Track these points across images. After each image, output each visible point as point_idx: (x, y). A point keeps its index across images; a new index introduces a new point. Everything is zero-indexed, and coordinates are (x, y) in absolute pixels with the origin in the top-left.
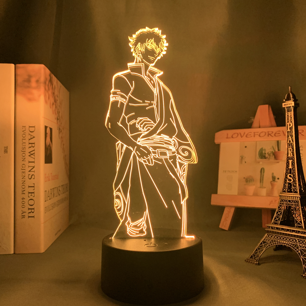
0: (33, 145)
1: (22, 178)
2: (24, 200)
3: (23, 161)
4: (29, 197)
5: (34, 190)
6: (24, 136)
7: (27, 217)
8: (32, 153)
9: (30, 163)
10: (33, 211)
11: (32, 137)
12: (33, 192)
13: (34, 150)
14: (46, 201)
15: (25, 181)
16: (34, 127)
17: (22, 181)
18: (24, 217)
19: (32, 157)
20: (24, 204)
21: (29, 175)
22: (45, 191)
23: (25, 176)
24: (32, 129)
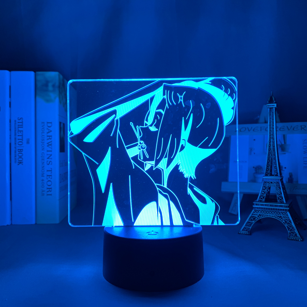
0: (51, 137)
1: (42, 164)
2: (43, 181)
3: (42, 150)
4: (47, 179)
5: (51, 173)
6: (43, 130)
7: (46, 195)
8: (50, 144)
9: (48, 152)
10: (50, 190)
11: (50, 131)
12: (51, 175)
13: (51, 142)
14: (60, 183)
15: (44, 166)
16: (51, 123)
17: (42, 166)
18: (44, 194)
19: (50, 147)
20: (43, 184)
21: (47, 161)
22: (60, 174)
23: (44, 162)
24: (49, 125)
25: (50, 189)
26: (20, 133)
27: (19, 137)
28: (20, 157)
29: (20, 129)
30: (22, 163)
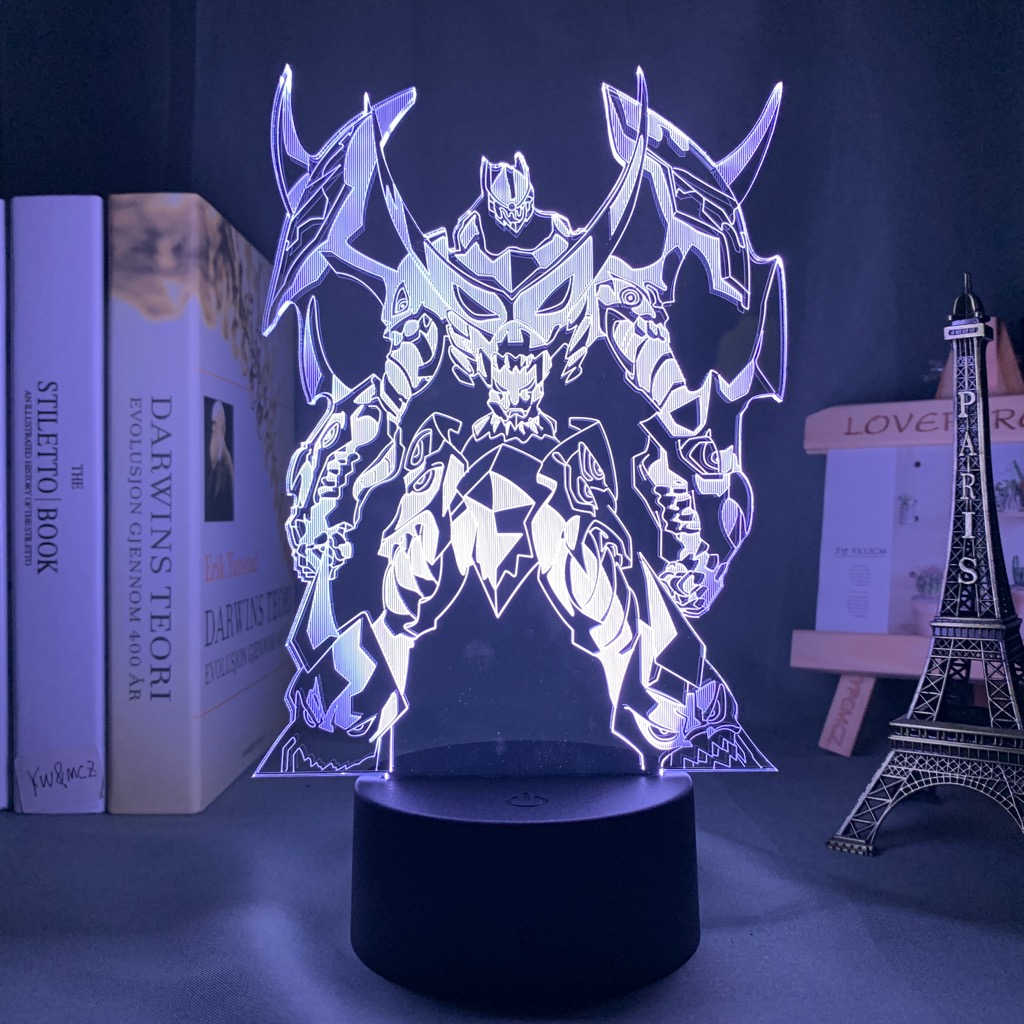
0: (166, 461)
1: (132, 570)
2: (137, 641)
3: (133, 512)
4: (152, 630)
5: (169, 607)
6: (136, 430)
7: (145, 695)
8: (162, 486)
9: (154, 519)
10: (165, 675)
11: (162, 434)
12: (166, 613)
13: (169, 478)
14: (208, 645)
15: (139, 579)
16: (168, 401)
17: (131, 578)
18: (138, 695)
19: (163, 502)
20: (135, 652)
21: (153, 558)
22: (207, 612)
23: (139, 563)
24: (160, 409)
25: (162, 673)
26: (48, 442)
27: (41, 457)
28: (47, 541)
29: (47, 428)
30: (53, 565)
